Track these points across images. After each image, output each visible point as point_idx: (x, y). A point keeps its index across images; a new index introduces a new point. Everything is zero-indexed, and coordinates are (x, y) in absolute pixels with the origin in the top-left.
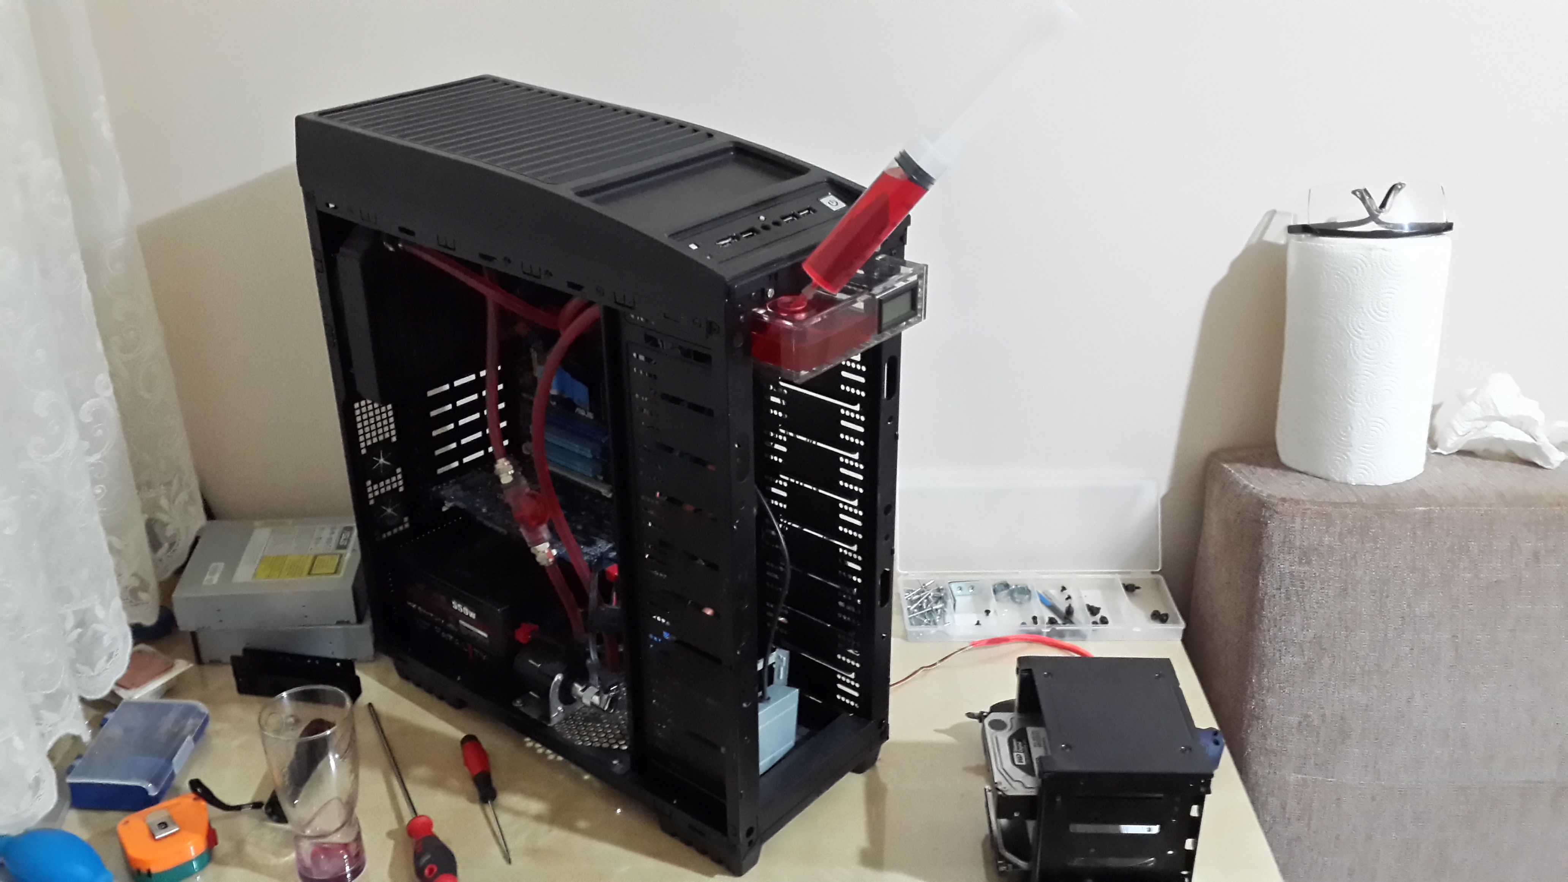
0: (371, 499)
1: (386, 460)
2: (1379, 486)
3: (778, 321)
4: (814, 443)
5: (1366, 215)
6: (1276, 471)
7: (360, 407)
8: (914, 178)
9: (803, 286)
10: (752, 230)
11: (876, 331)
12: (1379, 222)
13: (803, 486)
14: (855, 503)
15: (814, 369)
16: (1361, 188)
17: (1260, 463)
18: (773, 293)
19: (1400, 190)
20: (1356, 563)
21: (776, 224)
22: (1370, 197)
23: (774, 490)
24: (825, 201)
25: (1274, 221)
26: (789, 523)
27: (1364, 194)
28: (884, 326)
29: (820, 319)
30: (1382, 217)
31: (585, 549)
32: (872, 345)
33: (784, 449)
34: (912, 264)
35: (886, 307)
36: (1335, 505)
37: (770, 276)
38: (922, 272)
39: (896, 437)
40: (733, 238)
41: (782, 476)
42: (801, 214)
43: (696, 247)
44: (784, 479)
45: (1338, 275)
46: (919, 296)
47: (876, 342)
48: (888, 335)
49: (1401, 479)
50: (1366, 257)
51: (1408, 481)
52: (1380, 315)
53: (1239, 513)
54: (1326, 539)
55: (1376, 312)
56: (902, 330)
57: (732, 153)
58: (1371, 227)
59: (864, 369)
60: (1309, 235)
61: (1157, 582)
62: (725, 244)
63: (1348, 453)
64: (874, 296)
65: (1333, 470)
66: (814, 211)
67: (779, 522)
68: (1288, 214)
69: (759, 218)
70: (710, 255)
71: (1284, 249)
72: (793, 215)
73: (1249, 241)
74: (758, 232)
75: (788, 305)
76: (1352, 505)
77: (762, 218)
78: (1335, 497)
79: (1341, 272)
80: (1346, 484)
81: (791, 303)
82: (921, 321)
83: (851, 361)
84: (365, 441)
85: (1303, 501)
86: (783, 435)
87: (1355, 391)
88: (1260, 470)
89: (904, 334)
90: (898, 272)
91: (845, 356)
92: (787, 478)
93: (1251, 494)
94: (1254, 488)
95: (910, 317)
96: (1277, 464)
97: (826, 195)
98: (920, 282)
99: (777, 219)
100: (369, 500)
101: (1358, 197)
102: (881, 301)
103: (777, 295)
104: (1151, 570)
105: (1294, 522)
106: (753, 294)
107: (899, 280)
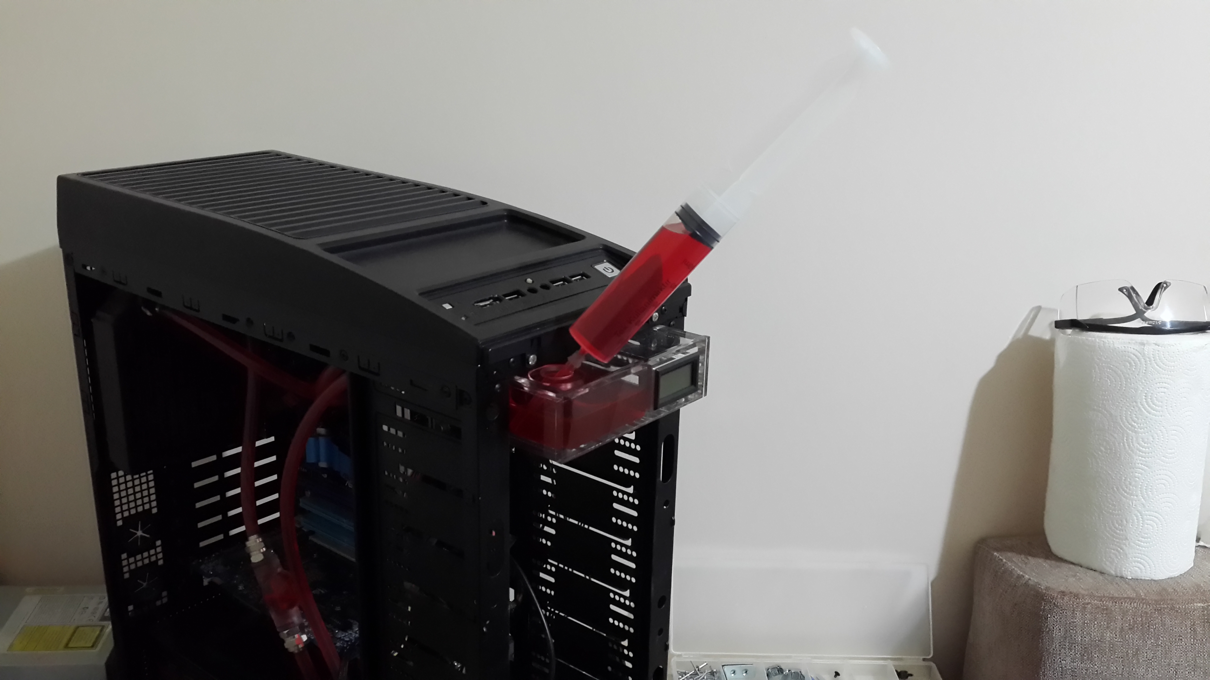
0: (126, 572)
1: (143, 532)
2: (1155, 581)
3: (540, 392)
4: (586, 526)
5: (1133, 312)
6: (1048, 561)
7: (118, 478)
8: (698, 233)
9: (570, 354)
10: (518, 293)
11: (652, 408)
12: (1145, 319)
13: (572, 572)
14: (627, 593)
15: (582, 446)
16: (1129, 286)
17: (1030, 553)
18: (535, 360)
19: (1165, 288)
20: (1138, 660)
21: (545, 287)
22: (1137, 294)
23: (542, 575)
24: (600, 267)
25: (1039, 317)
26: (557, 612)
27: (1131, 291)
28: (660, 402)
29: (587, 390)
30: (1148, 314)
31: (340, 634)
32: (647, 422)
33: (553, 531)
34: (692, 336)
35: (663, 380)
36: (1113, 599)
37: (532, 340)
38: (704, 345)
39: (673, 523)
40: (495, 299)
41: (550, 561)
42: (573, 279)
43: (451, 307)
44: (552, 564)
45: (1110, 368)
46: (700, 372)
47: (651, 420)
48: (664, 412)
49: (1176, 574)
50: (1139, 352)
51: (1181, 575)
52: (1152, 408)
53: (1016, 604)
54: (1108, 635)
55: (1149, 406)
56: (681, 407)
57: (506, 221)
58: (1137, 324)
59: (638, 448)
60: (1077, 330)
61: (929, 668)
62: (485, 305)
63: (1124, 547)
64: (650, 367)
65: (1108, 563)
66: (587, 277)
67: (546, 610)
68: (1055, 311)
69: (526, 280)
70: (465, 316)
71: (1051, 343)
72: (564, 280)
73: (1015, 336)
74: (523, 295)
75: (553, 373)
76: (1131, 600)
77: (529, 280)
78: (1112, 590)
79: (1113, 366)
80: (1122, 577)
81: (555, 372)
82: (702, 397)
83: (626, 439)
84: (122, 512)
85: (1083, 596)
86: (552, 516)
87: (1130, 484)
88: (1032, 561)
89: (683, 410)
90: (677, 343)
91: (617, 433)
92: (556, 563)
93: (1026, 584)
94: (1030, 579)
95: (691, 393)
96: (1048, 554)
97: (601, 262)
98: (701, 358)
99: (547, 282)
100: (123, 573)
101: (1125, 294)
102: (657, 374)
103: (538, 363)
104: (924, 657)
105: (1073, 617)
106: (512, 360)
107: (678, 351)
